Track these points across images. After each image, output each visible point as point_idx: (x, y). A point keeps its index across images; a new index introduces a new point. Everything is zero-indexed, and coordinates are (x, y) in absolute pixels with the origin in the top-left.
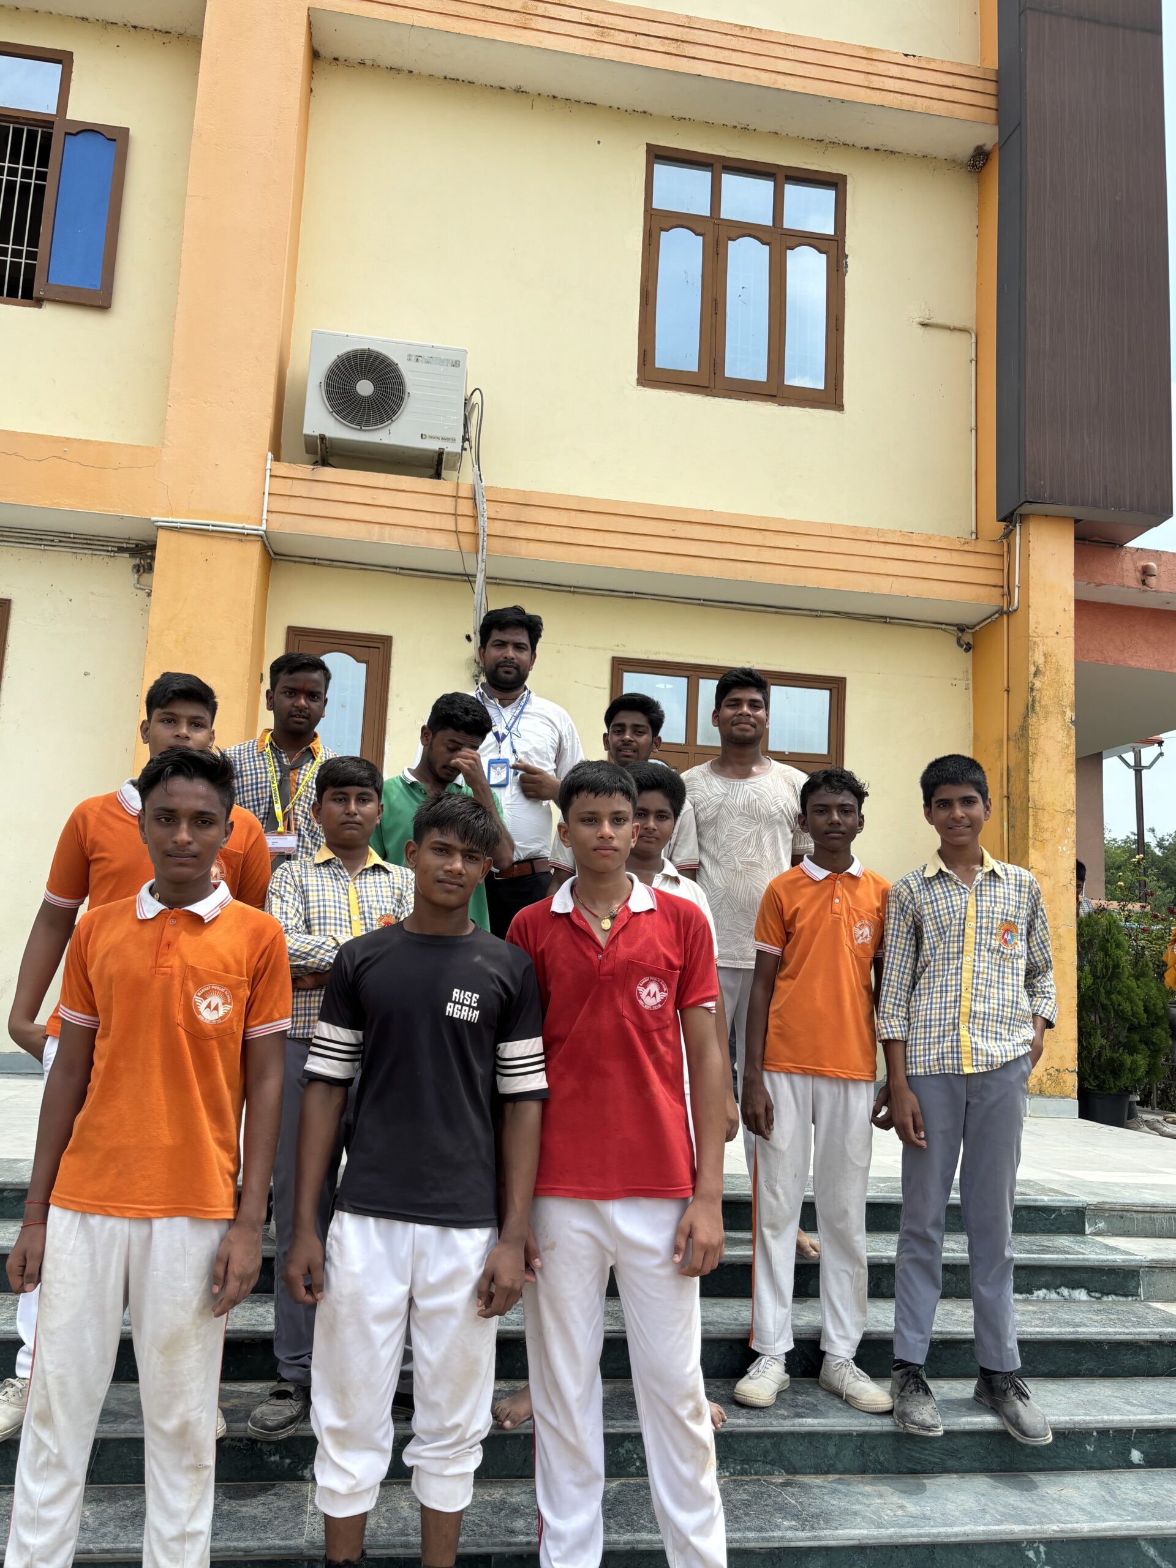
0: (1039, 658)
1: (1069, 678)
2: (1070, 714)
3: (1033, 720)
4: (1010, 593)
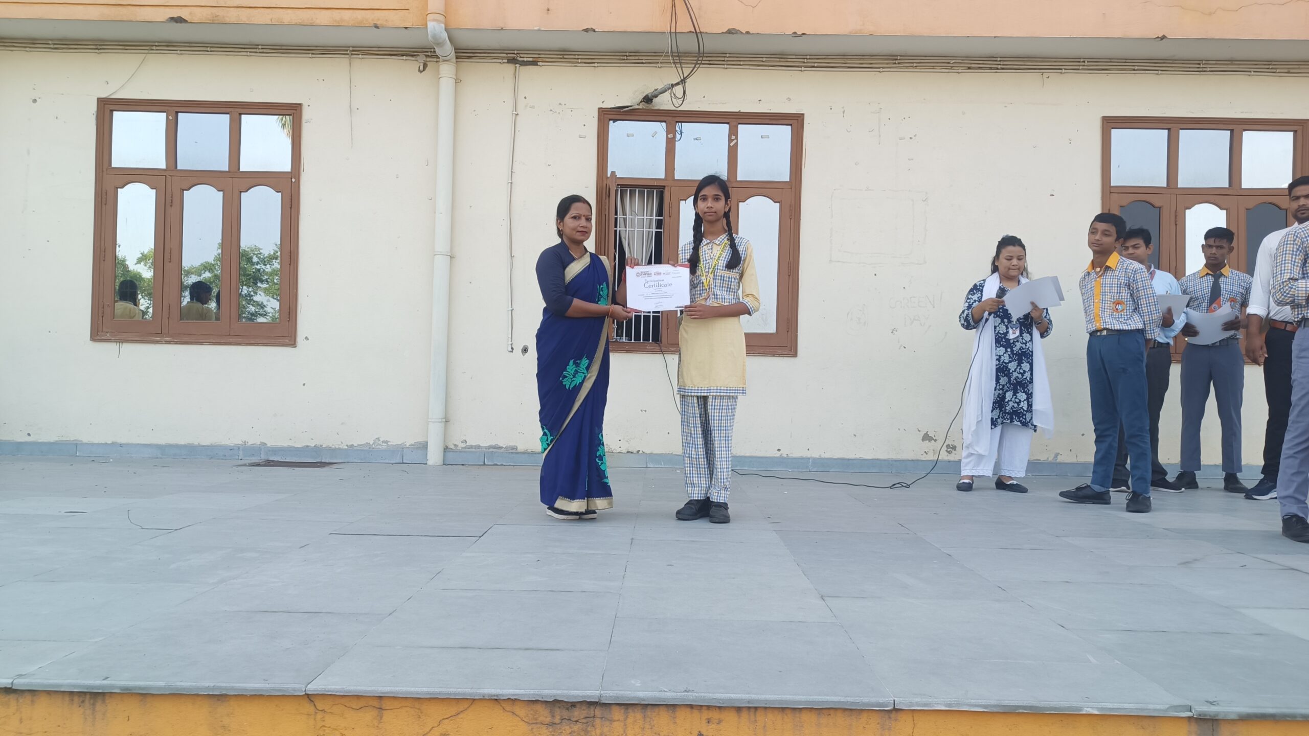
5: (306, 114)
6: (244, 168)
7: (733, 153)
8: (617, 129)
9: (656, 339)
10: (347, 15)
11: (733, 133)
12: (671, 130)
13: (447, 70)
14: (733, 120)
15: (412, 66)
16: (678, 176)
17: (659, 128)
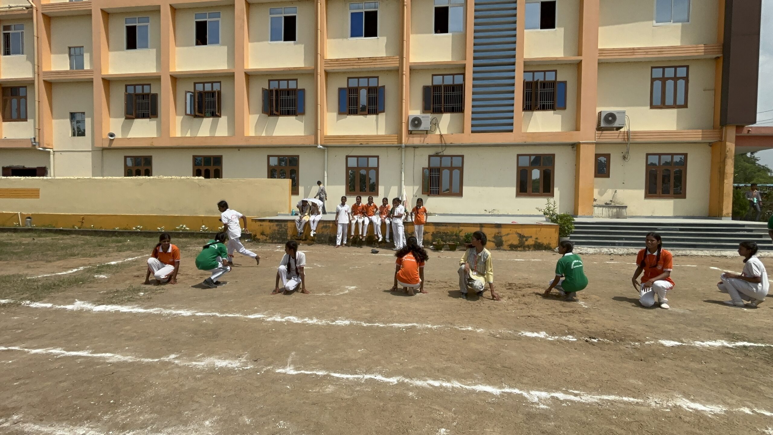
0: (728, 149)
1: (734, 152)
2: (733, 158)
3: (726, 159)
4: (722, 138)
5: (380, 157)
6: (369, 166)
7: (452, 162)
8: (431, 158)
9: (438, 194)
10: (388, 143)
11: (452, 159)
12: (441, 158)
13: (403, 150)
14: (452, 156)
15: (397, 148)
16: (442, 166)
17: (439, 158)
